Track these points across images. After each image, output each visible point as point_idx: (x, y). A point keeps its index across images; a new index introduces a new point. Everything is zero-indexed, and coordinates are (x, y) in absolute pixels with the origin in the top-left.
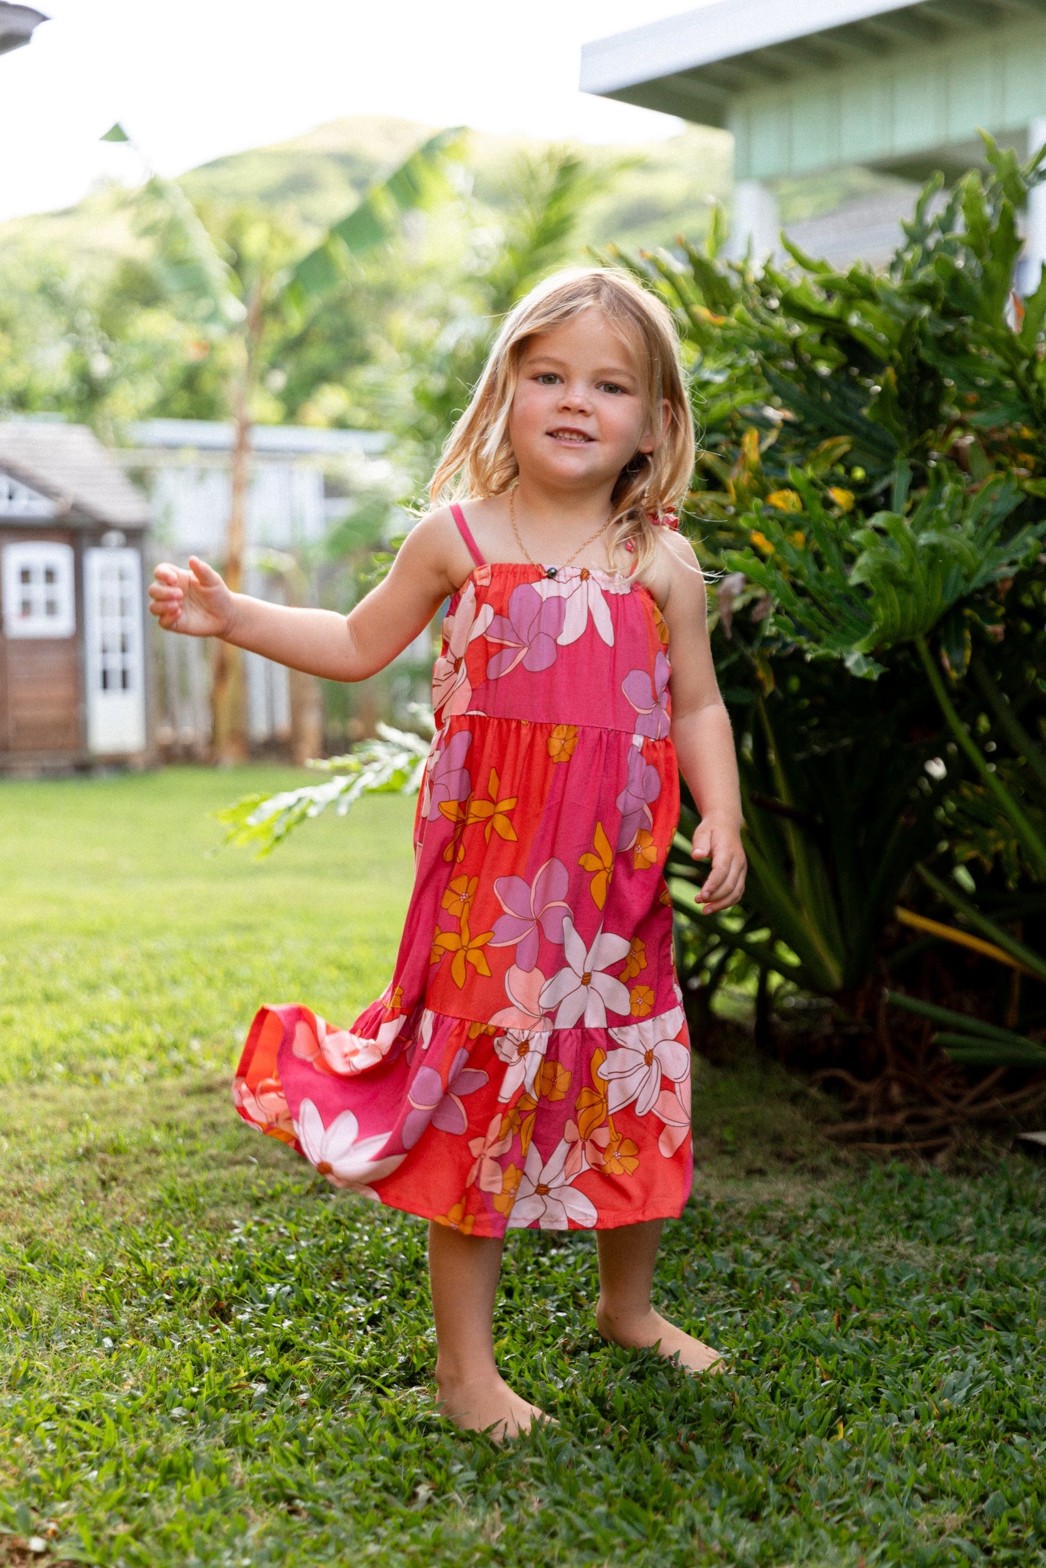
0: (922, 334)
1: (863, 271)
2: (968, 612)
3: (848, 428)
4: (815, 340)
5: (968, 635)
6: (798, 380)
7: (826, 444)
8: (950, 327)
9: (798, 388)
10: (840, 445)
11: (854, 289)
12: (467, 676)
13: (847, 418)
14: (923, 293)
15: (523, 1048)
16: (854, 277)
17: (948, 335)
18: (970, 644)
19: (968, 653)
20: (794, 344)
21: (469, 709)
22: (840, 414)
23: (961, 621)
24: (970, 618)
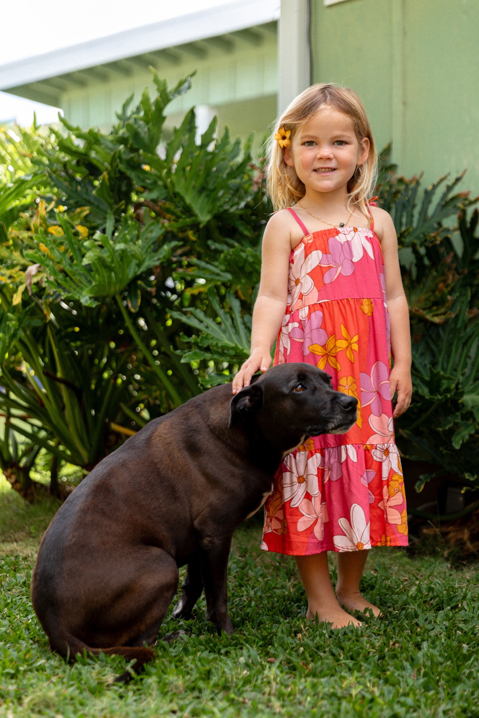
0: (120, 158)
1: (96, 130)
2: (139, 282)
3: (88, 203)
4: (74, 162)
5: (139, 292)
6: (66, 180)
7: (78, 210)
8: (132, 155)
9: (66, 184)
10: (84, 211)
11: (91, 138)
12: (314, 285)
13: (88, 198)
14: (123, 141)
15: (386, 452)
16: (91, 132)
17: (132, 159)
18: (140, 297)
19: (139, 301)
20: (65, 165)
21: (319, 300)
22: (85, 196)
23: (137, 287)
24: (140, 285)
